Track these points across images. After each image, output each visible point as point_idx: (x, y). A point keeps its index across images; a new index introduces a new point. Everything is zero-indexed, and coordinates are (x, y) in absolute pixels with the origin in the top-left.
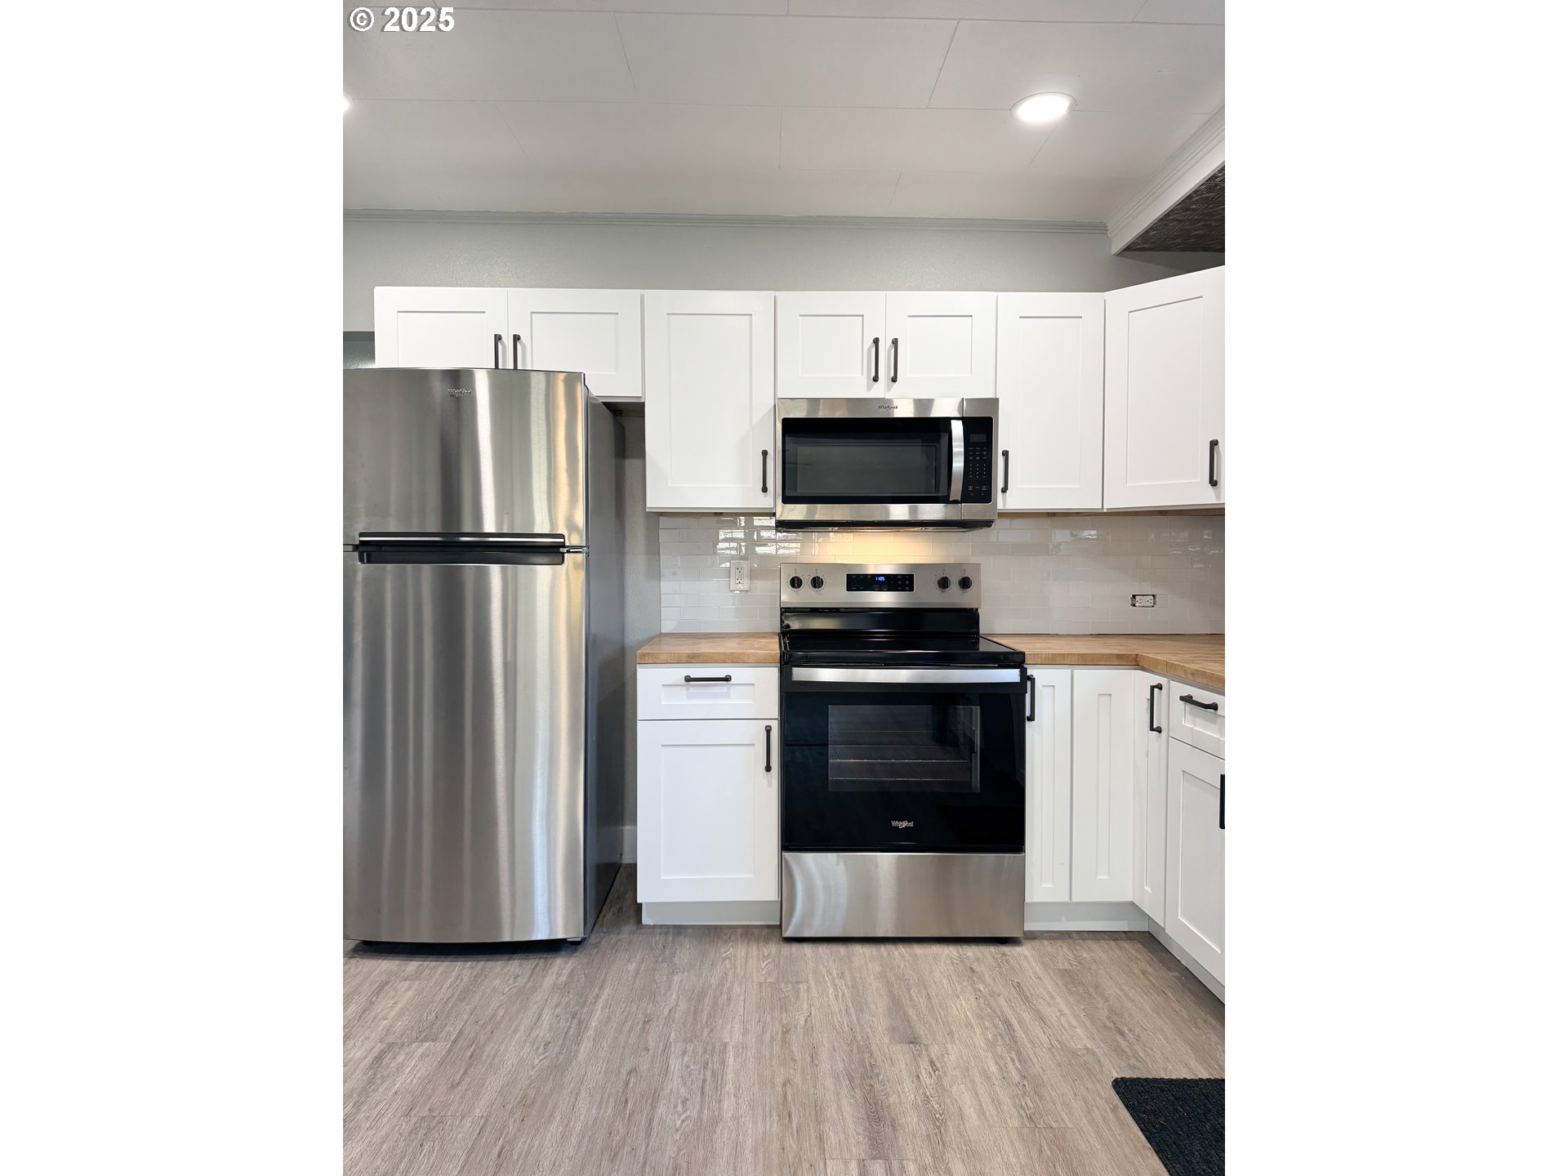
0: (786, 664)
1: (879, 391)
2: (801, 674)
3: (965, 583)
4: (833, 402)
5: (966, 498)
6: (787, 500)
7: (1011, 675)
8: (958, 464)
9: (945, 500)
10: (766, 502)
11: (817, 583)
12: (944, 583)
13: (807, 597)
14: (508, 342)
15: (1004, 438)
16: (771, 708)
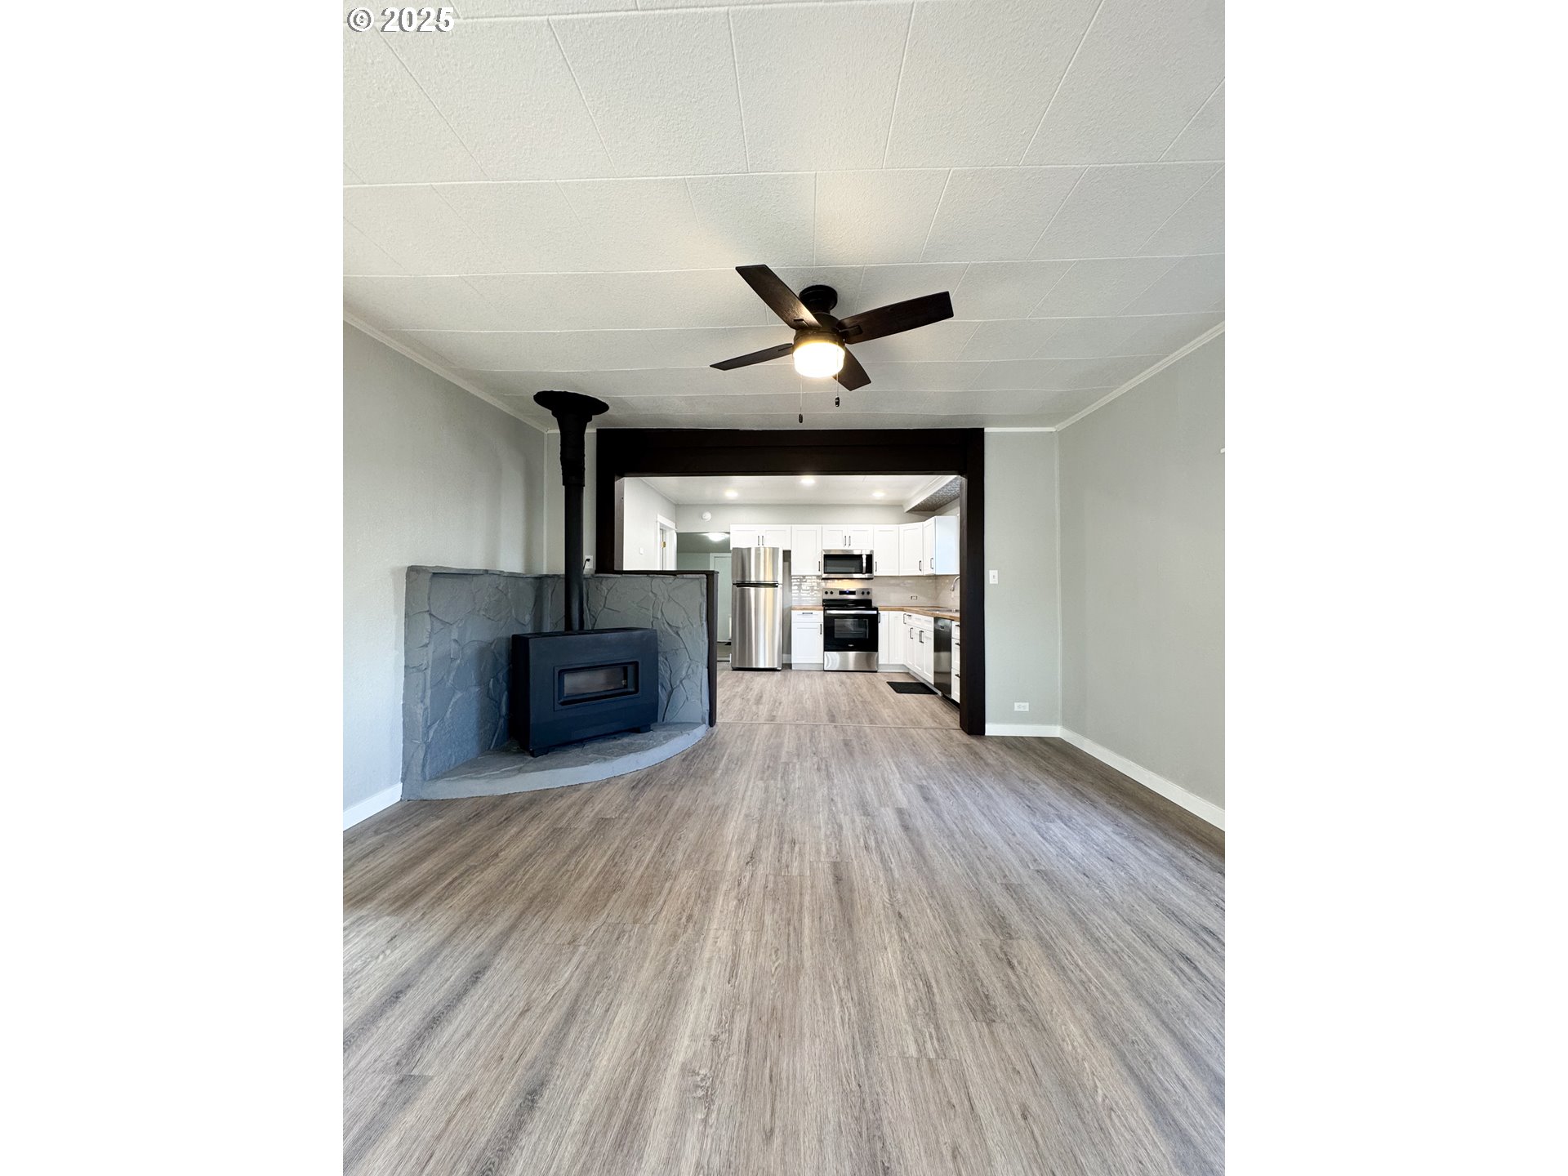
0: (825, 610)
1: (846, 548)
2: (829, 612)
3: (868, 593)
4: (836, 550)
5: (867, 572)
6: (825, 573)
7: (875, 612)
8: (864, 565)
9: (861, 573)
10: (820, 573)
11: (832, 593)
12: (863, 593)
13: (829, 597)
14: (761, 538)
15: (875, 559)
16: (821, 620)
